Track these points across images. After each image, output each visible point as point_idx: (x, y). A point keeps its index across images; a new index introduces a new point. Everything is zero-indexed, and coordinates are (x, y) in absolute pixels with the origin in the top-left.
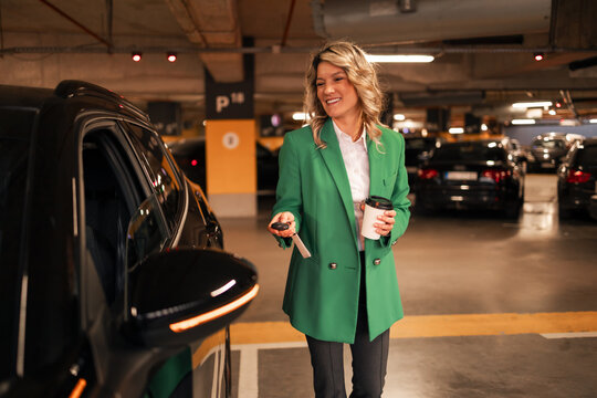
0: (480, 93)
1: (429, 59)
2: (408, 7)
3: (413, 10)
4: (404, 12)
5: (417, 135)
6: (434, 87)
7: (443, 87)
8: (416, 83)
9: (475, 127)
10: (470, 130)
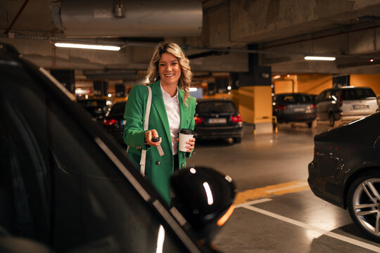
0: (134, 71)
1: (118, 49)
2: (120, 14)
3: (123, 17)
4: (117, 17)
5: (82, 99)
6: (110, 67)
7: (116, 67)
8: (98, 64)
9: (122, 93)
10: (119, 95)
